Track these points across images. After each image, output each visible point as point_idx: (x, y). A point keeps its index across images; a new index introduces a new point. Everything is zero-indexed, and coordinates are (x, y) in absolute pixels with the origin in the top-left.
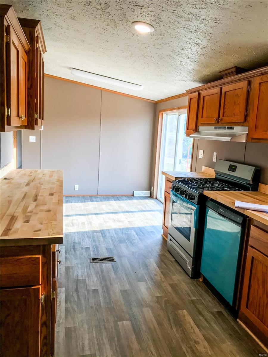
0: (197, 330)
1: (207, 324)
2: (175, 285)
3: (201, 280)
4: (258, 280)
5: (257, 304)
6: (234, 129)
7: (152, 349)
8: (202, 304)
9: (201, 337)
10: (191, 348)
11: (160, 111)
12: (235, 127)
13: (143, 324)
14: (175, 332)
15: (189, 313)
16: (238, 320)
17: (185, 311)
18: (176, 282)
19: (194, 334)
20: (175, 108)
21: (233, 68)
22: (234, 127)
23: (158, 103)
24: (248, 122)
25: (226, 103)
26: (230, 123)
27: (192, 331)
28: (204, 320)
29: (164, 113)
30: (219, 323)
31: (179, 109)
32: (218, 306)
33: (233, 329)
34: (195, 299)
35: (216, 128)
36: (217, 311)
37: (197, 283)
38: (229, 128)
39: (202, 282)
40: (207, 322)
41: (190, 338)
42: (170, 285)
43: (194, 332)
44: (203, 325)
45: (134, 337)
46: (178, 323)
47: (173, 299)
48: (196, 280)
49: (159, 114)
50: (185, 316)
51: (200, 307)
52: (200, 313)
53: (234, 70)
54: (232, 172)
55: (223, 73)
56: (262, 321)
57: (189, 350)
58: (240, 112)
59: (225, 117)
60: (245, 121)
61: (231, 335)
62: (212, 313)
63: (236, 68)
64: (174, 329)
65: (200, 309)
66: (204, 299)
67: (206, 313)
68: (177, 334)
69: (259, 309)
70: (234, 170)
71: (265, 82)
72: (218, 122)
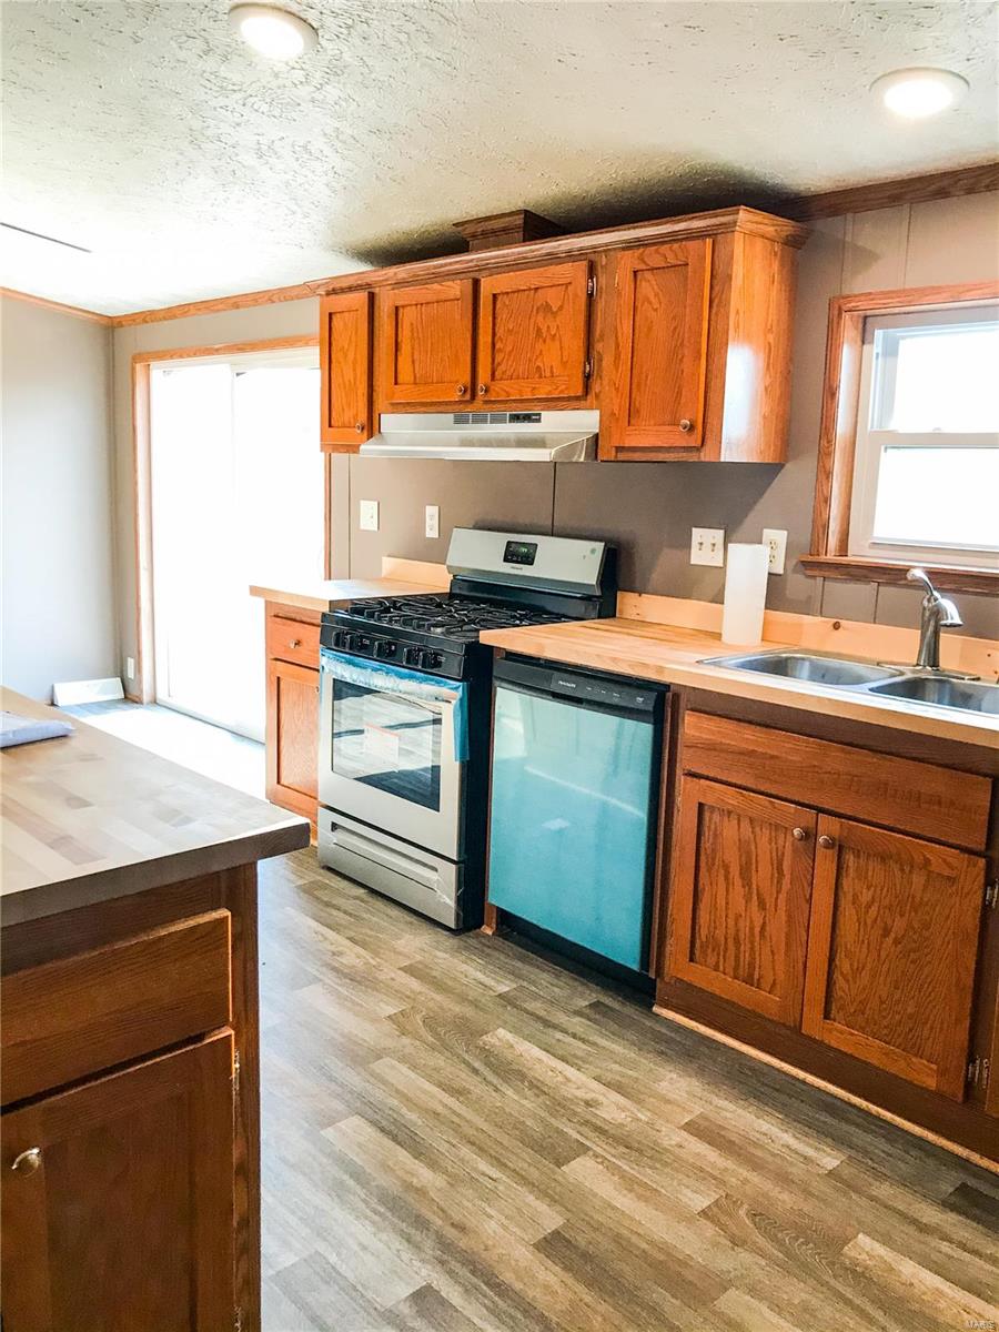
0: (570, 1072)
1: (584, 1047)
2: (420, 966)
3: (489, 932)
4: (726, 868)
5: (726, 939)
6: (539, 421)
7: (483, 1166)
8: (536, 997)
9: (595, 1085)
10: (586, 1123)
11: (137, 358)
12: (543, 413)
13: (404, 1110)
14: (516, 1098)
15: (516, 1031)
16: (656, 1009)
17: (501, 1032)
18: (419, 958)
19: (569, 1084)
20: (216, 347)
21: (511, 214)
22: (539, 415)
23: (122, 326)
24: (597, 396)
25: (500, 332)
26: (522, 401)
27: (560, 1078)
28: (570, 1040)
29: (154, 364)
30: (614, 1034)
31: (239, 349)
32: (580, 989)
33: (658, 1038)
34: (507, 989)
35: (460, 420)
36: (587, 1003)
37: (481, 942)
38: (516, 418)
39: (493, 934)
40: (584, 1041)
41: (565, 1099)
42: (404, 969)
43: (568, 1080)
44: (580, 1054)
45: (403, 1155)
46: (507, 1071)
47: (441, 1008)
48: (471, 934)
49: (133, 369)
50: (512, 1046)
51: (536, 1006)
52: (547, 1024)
53: (519, 220)
54: (522, 566)
55: (470, 229)
56: (749, 980)
57: (584, 1130)
58: (564, 364)
59: (501, 379)
60: (587, 394)
61: (662, 1053)
62: (578, 1013)
63: (525, 216)
64: (510, 1092)
65: (542, 1013)
66: (533, 983)
67: (561, 1018)
68: (524, 1102)
69: (738, 949)
70: (528, 559)
71: (653, 269)
72: (472, 400)
